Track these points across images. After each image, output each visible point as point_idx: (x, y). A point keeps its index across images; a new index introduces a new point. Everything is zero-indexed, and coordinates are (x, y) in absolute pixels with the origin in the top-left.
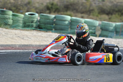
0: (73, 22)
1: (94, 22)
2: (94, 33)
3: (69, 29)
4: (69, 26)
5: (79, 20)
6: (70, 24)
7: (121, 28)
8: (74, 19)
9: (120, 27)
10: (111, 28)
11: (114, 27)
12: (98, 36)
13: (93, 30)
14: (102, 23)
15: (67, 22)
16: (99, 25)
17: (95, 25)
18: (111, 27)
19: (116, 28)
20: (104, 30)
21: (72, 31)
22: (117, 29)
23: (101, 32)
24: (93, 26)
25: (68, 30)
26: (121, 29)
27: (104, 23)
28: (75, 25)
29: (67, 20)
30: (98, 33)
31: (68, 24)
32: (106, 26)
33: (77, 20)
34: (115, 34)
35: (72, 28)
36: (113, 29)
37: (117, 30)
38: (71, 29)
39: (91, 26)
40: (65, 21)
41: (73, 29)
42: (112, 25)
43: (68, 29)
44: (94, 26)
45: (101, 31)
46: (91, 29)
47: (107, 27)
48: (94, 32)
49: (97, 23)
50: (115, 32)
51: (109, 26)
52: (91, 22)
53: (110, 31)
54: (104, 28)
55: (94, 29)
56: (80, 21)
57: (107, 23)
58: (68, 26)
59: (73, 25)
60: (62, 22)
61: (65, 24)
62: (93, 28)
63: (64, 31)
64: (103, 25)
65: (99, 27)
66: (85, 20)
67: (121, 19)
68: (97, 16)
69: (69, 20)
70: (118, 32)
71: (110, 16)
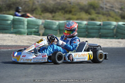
0: (16, 21)
1: (37, 21)
2: (38, 32)
3: (12, 29)
4: (12, 26)
5: (22, 20)
6: (13, 24)
9: (64, 25)
10: (55, 27)
11: (57, 26)
12: (41, 35)
13: (36, 29)
14: (46, 21)
15: (9, 22)
16: (42, 23)
17: (39, 24)
18: (54, 25)
19: (59, 26)
20: (48, 29)
21: (15, 30)
22: (61, 27)
24: (36, 25)
25: (10, 30)
27: (47, 21)
28: (17, 25)
29: (10, 19)
30: (41, 32)
31: (10, 23)
32: (49, 24)
33: (20, 19)
34: (58, 33)
35: (15, 27)
36: (56, 28)
37: (61, 29)
38: (14, 28)
39: (34, 25)
40: (8, 20)
41: (16, 28)
42: (56, 23)
43: (11, 28)
44: (38, 25)
45: (45, 30)
46: (35, 28)
47: (50, 26)
48: (37, 31)
49: (40, 22)
50: (58, 31)
51: (53, 25)
52: (34, 21)
53: (53, 30)
54: (47, 27)
55: (38, 28)
56: (22, 21)
57: (51, 22)
58: (10, 25)
59: (16, 25)
60: (5, 21)
61: (8, 23)
62: (36, 27)
63: (6, 31)
64: (46, 23)
65: (43, 26)
66: (28, 19)
67: (65, 17)
68: (40, 15)
69: (12, 19)
70: (61, 30)
71: (54, 14)
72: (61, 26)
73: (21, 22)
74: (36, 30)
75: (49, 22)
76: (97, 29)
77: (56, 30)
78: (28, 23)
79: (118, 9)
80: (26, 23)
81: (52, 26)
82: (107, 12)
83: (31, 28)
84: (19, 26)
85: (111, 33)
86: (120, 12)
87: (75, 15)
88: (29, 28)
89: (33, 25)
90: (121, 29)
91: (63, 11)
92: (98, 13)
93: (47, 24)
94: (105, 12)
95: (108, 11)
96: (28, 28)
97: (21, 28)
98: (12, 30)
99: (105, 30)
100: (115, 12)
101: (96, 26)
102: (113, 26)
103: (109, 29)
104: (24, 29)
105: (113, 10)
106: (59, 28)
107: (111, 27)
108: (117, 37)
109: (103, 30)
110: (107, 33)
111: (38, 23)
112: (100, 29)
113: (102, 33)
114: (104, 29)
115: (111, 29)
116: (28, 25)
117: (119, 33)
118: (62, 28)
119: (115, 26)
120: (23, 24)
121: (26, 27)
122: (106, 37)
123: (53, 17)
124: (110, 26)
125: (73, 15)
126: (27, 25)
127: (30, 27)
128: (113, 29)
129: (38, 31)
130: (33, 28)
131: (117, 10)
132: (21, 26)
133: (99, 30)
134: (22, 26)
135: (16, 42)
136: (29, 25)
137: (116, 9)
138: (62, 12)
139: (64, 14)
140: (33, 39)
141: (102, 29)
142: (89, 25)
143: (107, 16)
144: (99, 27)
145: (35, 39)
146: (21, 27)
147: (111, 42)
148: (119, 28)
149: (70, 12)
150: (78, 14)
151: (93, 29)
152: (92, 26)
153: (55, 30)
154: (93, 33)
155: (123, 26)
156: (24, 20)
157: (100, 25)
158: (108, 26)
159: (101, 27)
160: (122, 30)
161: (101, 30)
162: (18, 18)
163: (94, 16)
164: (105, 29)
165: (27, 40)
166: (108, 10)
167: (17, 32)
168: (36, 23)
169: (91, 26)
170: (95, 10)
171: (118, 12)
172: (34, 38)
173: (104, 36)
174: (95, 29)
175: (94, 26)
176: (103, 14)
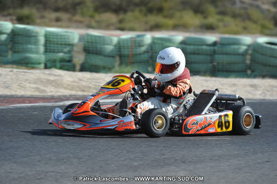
0: (19, 35)
1: (69, 34)
2: (70, 61)
3: (10, 52)
4: (9, 46)
5: (32, 32)
6: (11, 41)
7: (132, 46)
8: (21, 29)
9: (130, 45)
10: (109, 48)
11: (115, 46)
12: (78, 67)
13: (65, 53)
15: (3, 37)
16: (80, 40)
17: (71, 43)
18: (108, 44)
19: (119, 46)
20: (93, 53)
21: (17, 57)
22: (122, 50)
23: (86, 59)
24: (65, 45)
25: (6, 56)
26: (132, 49)
28: (22, 44)
29: (4, 31)
31: (6, 40)
32: (96, 43)
33: (28, 30)
34: (117, 63)
35: (17, 50)
36: (112, 51)
37: (123, 53)
38: (15, 52)
39: (61, 44)
41: (19, 52)
42: (111, 41)
43: (7, 52)
44: (69, 45)
45: (86, 56)
46: (61, 52)
47: (98, 46)
48: (67, 59)
50: (118, 58)
51: (104, 44)
53: (105, 56)
54: (91, 49)
55: (69, 52)
56: (34, 34)
57: (100, 37)
58: (6, 45)
59: (18, 43)
62: (66, 50)
64: (90, 41)
65: (81, 45)
66: (46, 32)
67: (146, 23)
68: (92, 17)
69: (9, 31)
70: (124, 56)
71: (121, 16)
72: (124, 46)
73: (29, 37)
74: (66, 56)
75: (96, 36)
76: (207, 55)
77: (113, 57)
78: (46, 41)
79: (268, 3)
80: (42, 40)
81: (103, 46)
82: (242, 11)
83: (54, 52)
84: (25, 46)
85: (238, 63)
86: (273, 9)
87: (170, 17)
88: (50, 52)
89: (57, 44)
90: (262, 54)
91: (144, 9)
92: (223, 13)
93: (92, 42)
94: (237, 11)
95: (245, 9)
96: (46, 51)
97: (31, 51)
98: (10, 56)
99: (225, 56)
100: (262, 11)
101: (204, 47)
102: (245, 48)
103: (234, 54)
104: (37, 53)
105: (258, 7)
106: (120, 51)
107: (239, 49)
108: (253, 71)
109: (221, 56)
110: (231, 63)
111: (68, 38)
112: (215, 52)
113: (218, 63)
114: (222, 54)
115: (239, 54)
116: (46, 43)
117: (258, 63)
118: (126, 52)
119: (249, 46)
120: (36, 43)
121: (42, 49)
122: (226, 71)
123: (121, 21)
124: (236, 47)
125: (165, 17)
126: (45, 45)
127: (52, 48)
128: (244, 54)
129: (71, 57)
130: (58, 52)
131: (265, 7)
132: (30, 46)
133: (211, 55)
134: (33, 47)
135: (7, 87)
136: (48, 45)
137: (263, 3)
138: (141, 11)
139: (146, 15)
140: (48, 80)
141: (219, 54)
142: (190, 45)
143: (244, 20)
144: (212, 48)
145: (53, 81)
146: (31, 48)
147: (234, 85)
148: (258, 52)
149: (160, 10)
150: (178, 14)
151: (198, 54)
152: (196, 47)
153: (109, 56)
154: (199, 63)
155: (266, 48)
156: (37, 33)
157: (215, 44)
158: (233, 47)
159: (216, 48)
160: (266, 55)
161: (216, 56)
162: (24, 28)
163: (212, 20)
164: (226, 54)
165: (35, 83)
166: (245, 6)
167: (21, 60)
168: (65, 39)
169: (192, 47)
170: (216, 6)
171: (269, 11)
172: (52, 78)
173: (223, 71)
174: (202, 54)
175: (200, 47)
176: (235, 16)
